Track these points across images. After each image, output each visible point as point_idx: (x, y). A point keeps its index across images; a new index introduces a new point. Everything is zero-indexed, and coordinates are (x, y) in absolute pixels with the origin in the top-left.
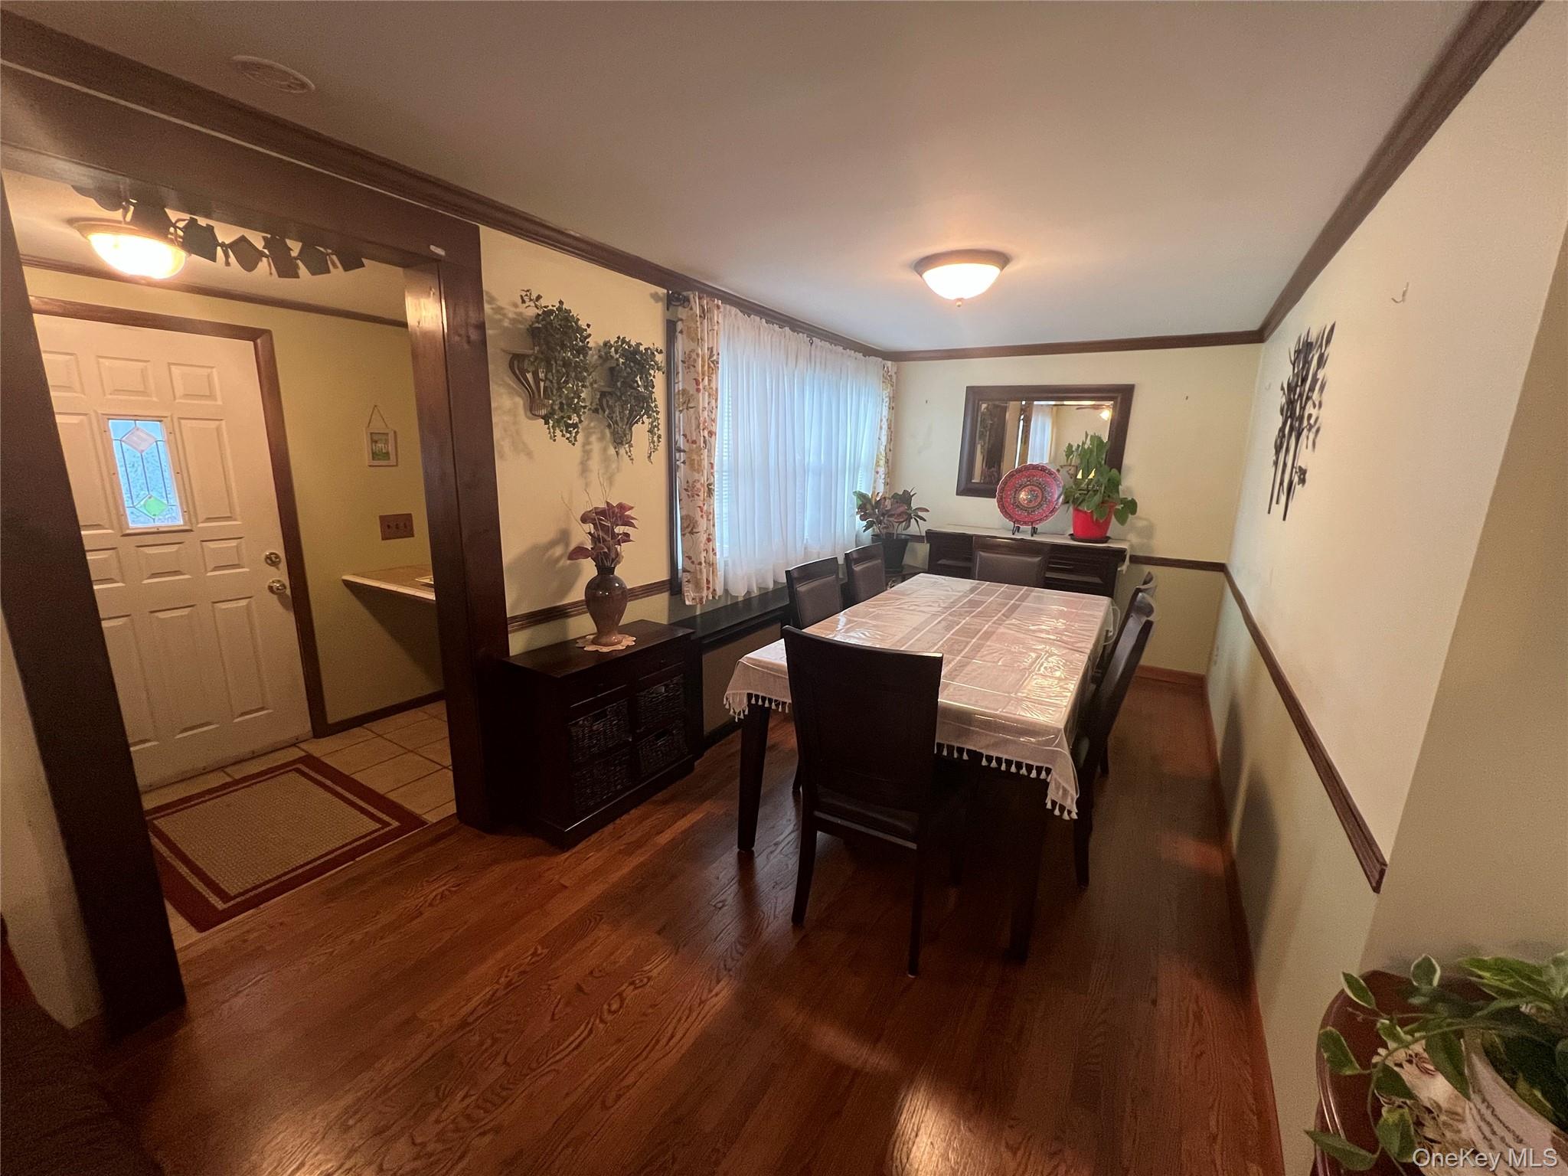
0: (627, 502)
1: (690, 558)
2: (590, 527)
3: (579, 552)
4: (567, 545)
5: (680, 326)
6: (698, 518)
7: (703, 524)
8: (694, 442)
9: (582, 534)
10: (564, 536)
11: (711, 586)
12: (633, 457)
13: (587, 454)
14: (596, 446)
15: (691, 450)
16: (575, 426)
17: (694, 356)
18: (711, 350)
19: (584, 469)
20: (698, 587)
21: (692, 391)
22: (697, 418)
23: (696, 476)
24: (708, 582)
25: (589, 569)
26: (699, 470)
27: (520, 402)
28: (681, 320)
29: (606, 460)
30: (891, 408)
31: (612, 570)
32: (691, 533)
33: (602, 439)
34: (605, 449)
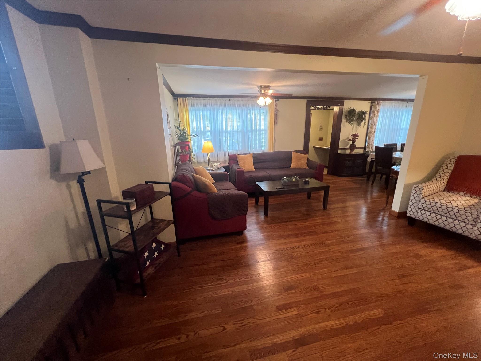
0: (358, 133)
1: (368, 143)
2: (352, 137)
3: (350, 140)
4: (348, 139)
6: (371, 137)
8: (372, 124)
9: (351, 138)
10: (348, 138)
12: (361, 127)
13: (353, 127)
14: (355, 126)
15: (372, 126)
16: (352, 123)
17: (375, 111)
18: (378, 109)
19: (353, 129)
20: (369, 148)
21: (373, 116)
22: (373, 121)
23: (372, 130)
25: (351, 143)
27: (345, 121)
29: (356, 128)
31: (354, 143)
32: (369, 139)
33: (356, 124)
34: (356, 126)
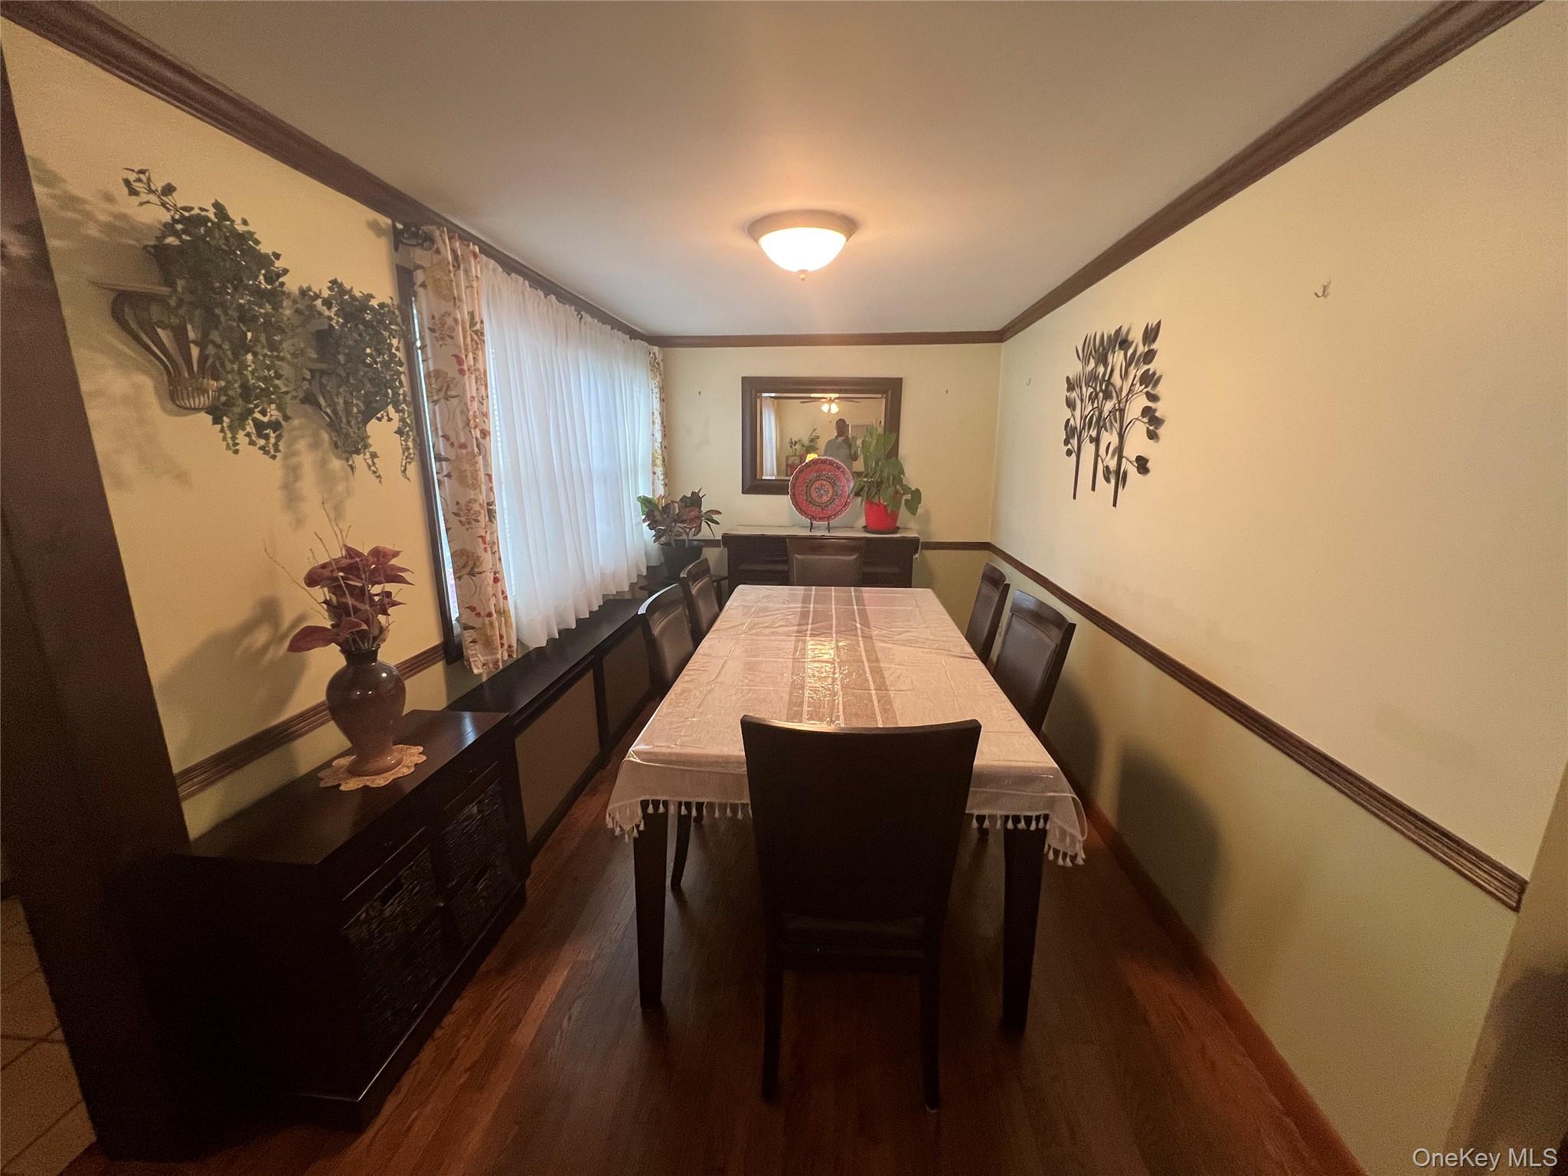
1: (472, 609)
2: (321, 593)
3: (308, 638)
5: (419, 276)
6: (480, 551)
7: (487, 559)
11: (505, 641)
15: (459, 458)
16: (276, 426)
17: (449, 321)
18: (472, 315)
19: (291, 496)
20: (488, 645)
21: (452, 372)
22: (465, 412)
23: (472, 494)
24: (501, 637)
26: (475, 486)
28: (422, 267)
30: (662, 400)
31: (373, 655)
32: (472, 574)
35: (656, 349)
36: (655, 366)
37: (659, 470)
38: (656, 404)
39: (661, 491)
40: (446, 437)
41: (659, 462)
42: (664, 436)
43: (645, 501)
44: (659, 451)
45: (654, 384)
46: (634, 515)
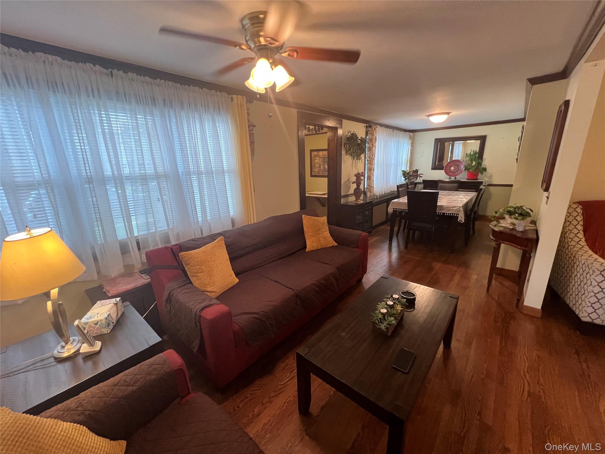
1: (369, 185)
2: (356, 177)
3: (354, 182)
5: (369, 132)
7: (372, 177)
10: (349, 180)
15: (371, 160)
17: (372, 139)
18: (375, 137)
21: (372, 147)
26: (372, 165)
27: (345, 152)
30: (411, 146)
31: (359, 187)
35: (411, 134)
36: (410, 138)
37: (408, 164)
38: (410, 147)
39: (408, 169)
40: (369, 157)
41: (409, 162)
42: (411, 155)
43: (403, 171)
44: (409, 159)
45: (410, 142)
46: (400, 174)
